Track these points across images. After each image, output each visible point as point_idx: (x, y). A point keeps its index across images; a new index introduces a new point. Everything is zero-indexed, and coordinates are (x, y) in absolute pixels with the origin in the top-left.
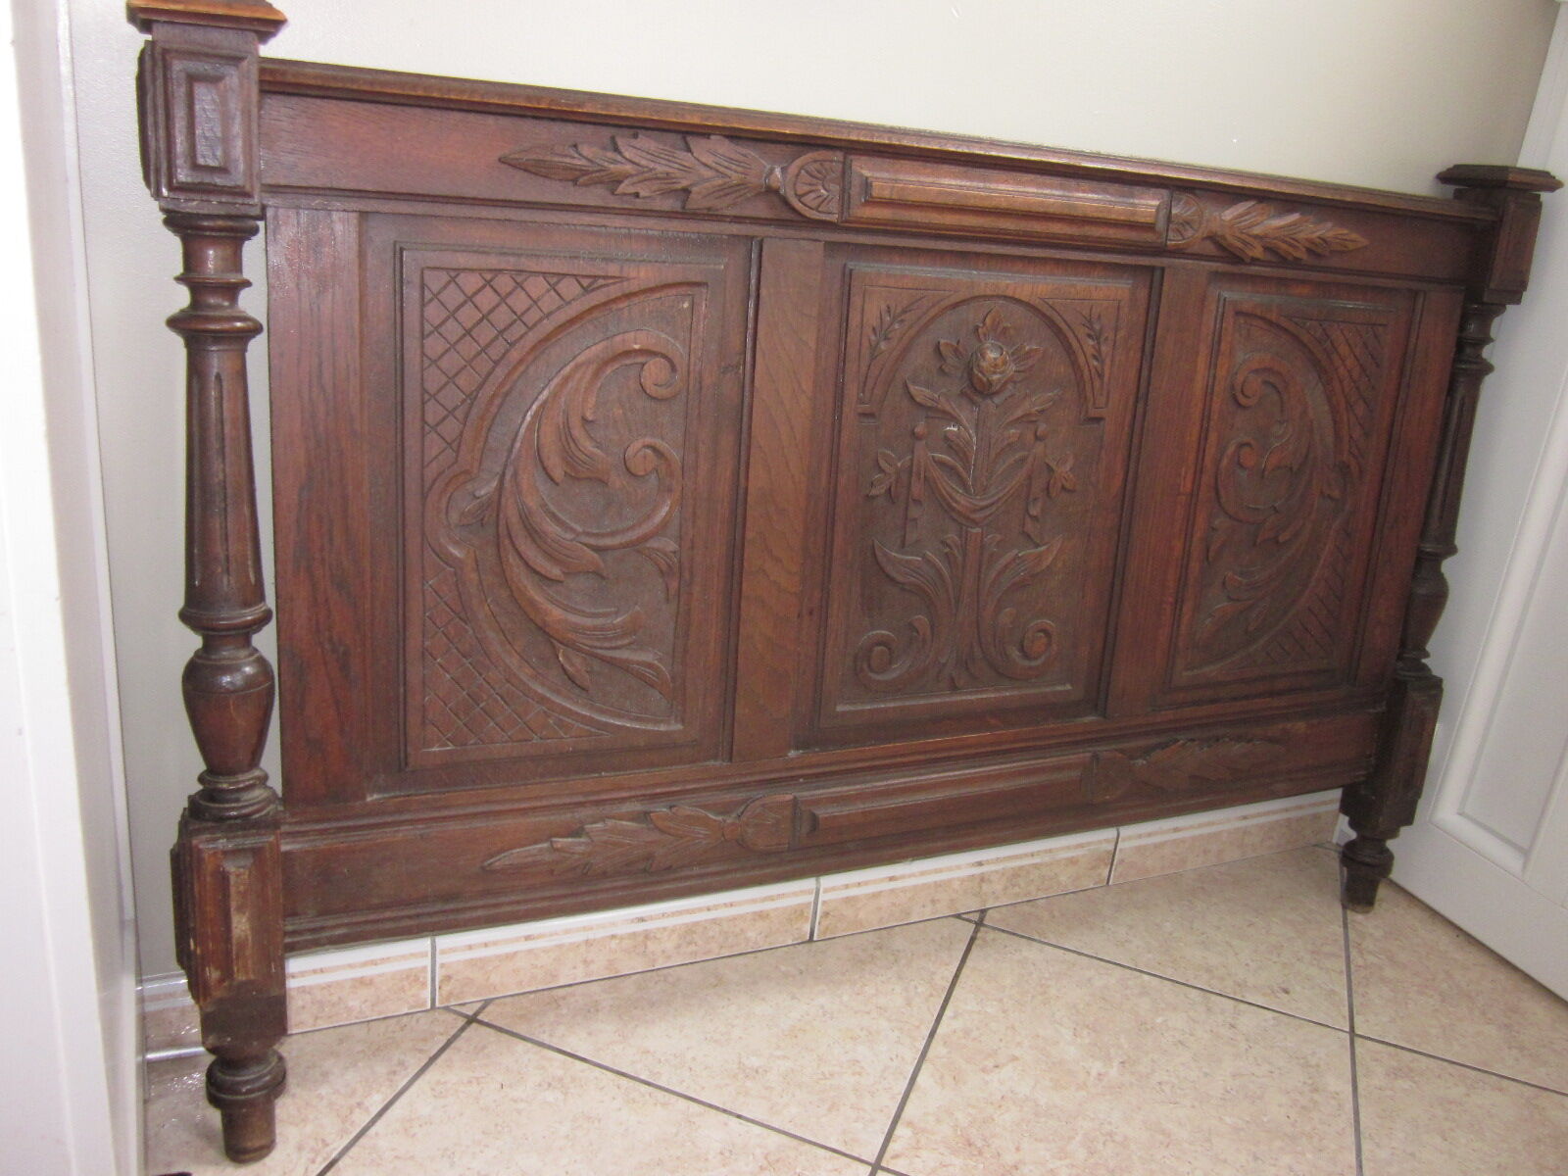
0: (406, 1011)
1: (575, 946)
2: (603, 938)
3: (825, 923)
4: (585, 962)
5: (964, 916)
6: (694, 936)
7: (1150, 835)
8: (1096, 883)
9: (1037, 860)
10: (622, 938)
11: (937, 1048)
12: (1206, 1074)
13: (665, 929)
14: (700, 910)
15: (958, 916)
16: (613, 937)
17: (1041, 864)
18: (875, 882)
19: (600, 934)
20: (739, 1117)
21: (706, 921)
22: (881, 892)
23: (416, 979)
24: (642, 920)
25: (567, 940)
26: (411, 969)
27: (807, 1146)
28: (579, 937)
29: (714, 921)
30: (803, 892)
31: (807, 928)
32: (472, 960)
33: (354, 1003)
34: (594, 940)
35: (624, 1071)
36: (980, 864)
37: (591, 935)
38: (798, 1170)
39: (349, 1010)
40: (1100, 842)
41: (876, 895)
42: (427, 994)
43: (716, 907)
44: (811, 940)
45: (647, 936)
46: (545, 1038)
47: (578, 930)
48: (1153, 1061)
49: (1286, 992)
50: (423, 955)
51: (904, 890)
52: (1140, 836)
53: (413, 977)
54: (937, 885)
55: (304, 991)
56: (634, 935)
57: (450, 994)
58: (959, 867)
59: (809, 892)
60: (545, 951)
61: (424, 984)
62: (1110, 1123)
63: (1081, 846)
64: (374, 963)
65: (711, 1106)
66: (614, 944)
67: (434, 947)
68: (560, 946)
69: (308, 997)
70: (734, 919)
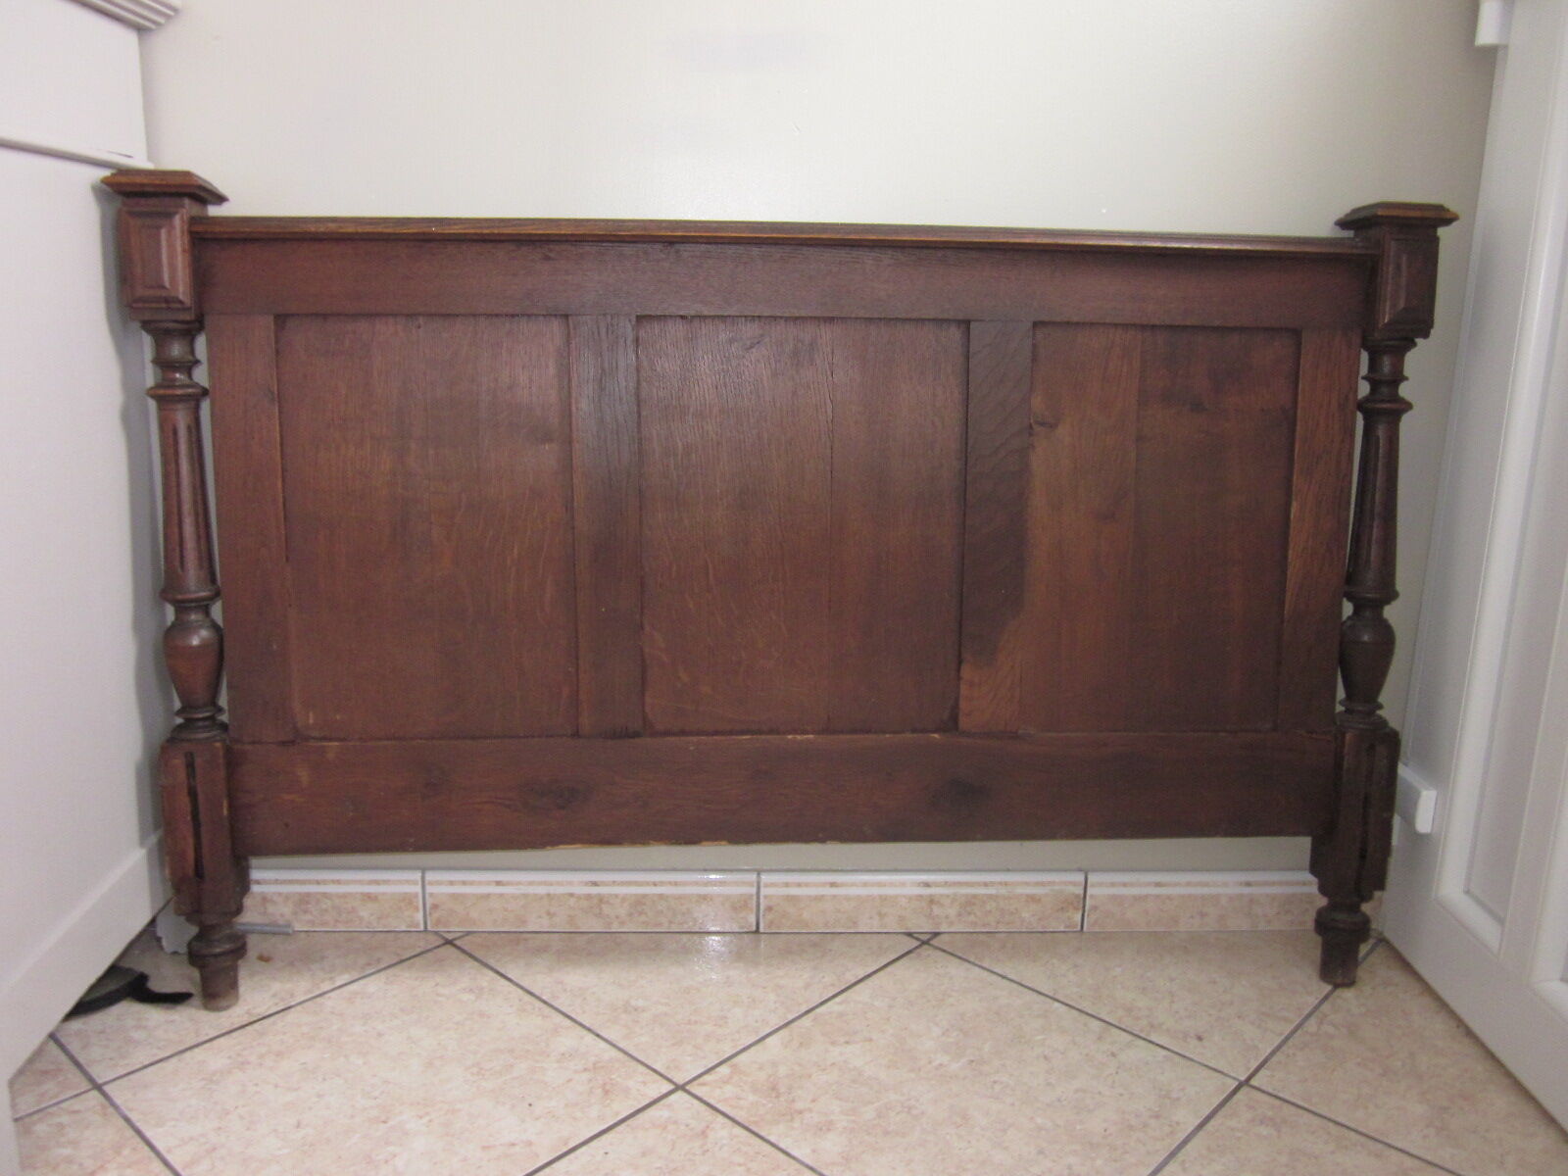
0: (404, 928)
1: (539, 898)
2: (564, 895)
3: (770, 917)
4: (548, 913)
5: (915, 935)
6: (644, 907)
7: (1125, 885)
8: (1066, 927)
9: (991, 891)
10: (579, 897)
11: (806, 1021)
12: (1049, 1084)
13: (616, 896)
14: (647, 884)
15: (910, 934)
16: (571, 895)
17: (997, 896)
18: (816, 885)
19: (560, 890)
20: (598, 1035)
21: (654, 895)
22: (823, 896)
23: (410, 903)
24: (595, 884)
25: (531, 890)
26: (406, 893)
27: (634, 1063)
28: (542, 890)
29: (661, 896)
30: (744, 883)
31: (752, 919)
32: (454, 894)
33: (364, 913)
34: (555, 895)
35: (533, 991)
36: (927, 885)
37: (552, 890)
38: (613, 1077)
39: (361, 919)
40: (1066, 883)
41: (820, 898)
42: (420, 916)
43: (662, 883)
44: (757, 931)
45: (601, 899)
46: (492, 962)
47: (541, 883)
48: (1004, 1065)
49: (1200, 1038)
50: (415, 883)
51: (848, 898)
52: (1113, 885)
53: (408, 900)
54: (884, 899)
55: (326, 898)
56: (589, 897)
57: (438, 922)
58: (903, 884)
59: (750, 884)
60: (515, 897)
61: (417, 909)
62: (918, 1101)
63: (1042, 884)
64: (377, 882)
65: (581, 1025)
66: (572, 902)
67: (423, 878)
68: (525, 896)
69: (329, 903)
70: (680, 897)
